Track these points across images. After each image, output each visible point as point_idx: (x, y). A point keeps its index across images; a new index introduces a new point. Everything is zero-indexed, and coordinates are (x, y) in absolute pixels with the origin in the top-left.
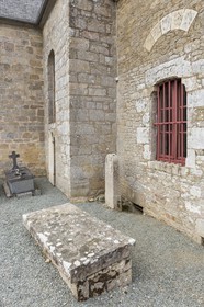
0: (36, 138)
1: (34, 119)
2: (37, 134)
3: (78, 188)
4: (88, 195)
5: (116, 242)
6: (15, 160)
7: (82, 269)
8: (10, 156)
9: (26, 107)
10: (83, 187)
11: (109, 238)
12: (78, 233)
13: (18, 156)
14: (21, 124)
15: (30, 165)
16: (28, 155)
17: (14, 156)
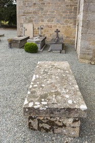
0: (71, 23)
1: (71, 12)
2: (72, 21)
3: (84, 54)
4: (91, 60)
5: (70, 102)
6: (57, 34)
7: (31, 110)
8: (55, 31)
9: (67, 6)
10: (88, 54)
11: (67, 96)
12: (51, 83)
13: (59, 31)
14: (64, 15)
15: (67, 37)
16: (66, 32)
17: (57, 31)
